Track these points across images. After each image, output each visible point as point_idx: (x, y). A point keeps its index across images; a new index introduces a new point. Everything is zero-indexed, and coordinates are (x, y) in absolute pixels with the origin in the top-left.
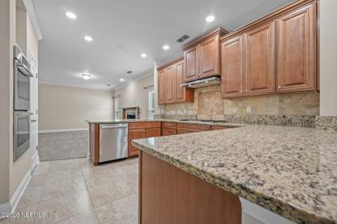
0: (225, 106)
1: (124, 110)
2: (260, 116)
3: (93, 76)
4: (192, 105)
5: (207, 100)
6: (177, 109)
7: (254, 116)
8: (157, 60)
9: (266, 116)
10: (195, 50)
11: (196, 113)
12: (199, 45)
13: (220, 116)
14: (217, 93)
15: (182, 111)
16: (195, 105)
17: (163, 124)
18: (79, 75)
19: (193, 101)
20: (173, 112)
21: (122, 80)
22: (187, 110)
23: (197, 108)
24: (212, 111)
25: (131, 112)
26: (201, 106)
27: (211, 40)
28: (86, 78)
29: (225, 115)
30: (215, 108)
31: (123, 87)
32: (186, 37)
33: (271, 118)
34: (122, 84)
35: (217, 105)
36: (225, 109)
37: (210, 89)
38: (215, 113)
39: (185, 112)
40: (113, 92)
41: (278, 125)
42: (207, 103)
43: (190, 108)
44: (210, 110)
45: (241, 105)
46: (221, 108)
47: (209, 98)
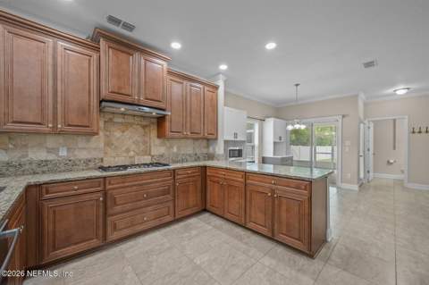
0: (152, 145)
2: (183, 155)
4: (88, 141)
5: (118, 134)
7: (179, 155)
9: (187, 154)
11: (102, 155)
13: (146, 157)
14: (135, 126)
15: (53, 151)
22: (69, 149)
23: (102, 145)
24: (128, 151)
29: (153, 156)
30: (133, 147)
36: (152, 149)
37: (130, 120)
38: (132, 153)
42: (118, 139)
43: (80, 146)
44: (124, 149)
45: (168, 144)
46: (142, 147)
47: (123, 132)
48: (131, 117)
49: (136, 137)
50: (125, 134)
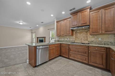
0: (88, 37)
1: (38, 38)
2: (105, 42)
3: (24, 23)
4: (72, 37)
5: (79, 35)
6: (65, 38)
7: (102, 42)
8: (56, 18)
9: (108, 42)
10: (77, 14)
11: (75, 40)
12: (79, 13)
13: (86, 41)
15: (67, 39)
16: (74, 37)
17: (61, 44)
18: (18, 22)
19: (73, 35)
20: (63, 39)
21: (37, 26)
23: (75, 38)
24: (81, 39)
25: (41, 39)
26: (76, 37)
27: (85, 11)
28: (21, 24)
29: (89, 41)
30: (83, 38)
31: (38, 28)
32: (74, 9)
33: (110, 43)
34: (38, 27)
35: (84, 37)
36: (88, 39)
37: (81, 31)
38: (82, 40)
39: (69, 39)
40: (32, 30)
41: (113, 45)
42: (79, 36)
43: (71, 38)
44: (80, 39)
45: (96, 37)
46: (86, 38)
47: (80, 34)
48: (81, 30)
49: (84, 35)
50: (81, 35)
